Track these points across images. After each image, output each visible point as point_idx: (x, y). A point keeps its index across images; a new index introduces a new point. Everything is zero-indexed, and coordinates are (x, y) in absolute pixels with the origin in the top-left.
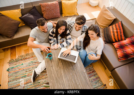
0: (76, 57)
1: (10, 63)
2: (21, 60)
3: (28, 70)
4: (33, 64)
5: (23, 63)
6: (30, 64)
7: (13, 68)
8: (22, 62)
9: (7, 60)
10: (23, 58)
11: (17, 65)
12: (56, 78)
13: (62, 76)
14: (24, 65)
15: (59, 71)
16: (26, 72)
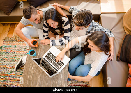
0: (64, 64)
1: (5, 40)
2: (16, 41)
3: (18, 55)
4: (25, 50)
5: (16, 45)
6: (23, 49)
7: (6, 47)
8: (16, 43)
9: (4, 36)
10: (17, 39)
11: (11, 45)
12: (30, 81)
13: (37, 82)
14: (17, 48)
15: (36, 74)
16: (16, 56)
